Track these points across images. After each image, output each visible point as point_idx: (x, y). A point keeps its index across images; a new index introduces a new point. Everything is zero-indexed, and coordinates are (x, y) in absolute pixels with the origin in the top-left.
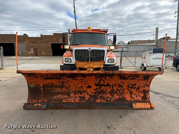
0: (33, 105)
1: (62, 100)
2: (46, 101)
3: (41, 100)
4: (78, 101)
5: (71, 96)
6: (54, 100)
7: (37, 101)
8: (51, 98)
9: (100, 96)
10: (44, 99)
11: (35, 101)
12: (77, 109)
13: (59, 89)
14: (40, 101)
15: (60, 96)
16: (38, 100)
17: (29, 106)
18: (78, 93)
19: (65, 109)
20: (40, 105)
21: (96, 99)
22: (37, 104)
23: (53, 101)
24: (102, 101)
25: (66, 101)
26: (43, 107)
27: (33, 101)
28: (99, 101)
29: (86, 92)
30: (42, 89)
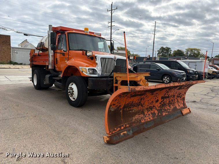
0: (119, 136)
1: (140, 121)
2: (128, 126)
3: (123, 126)
4: (152, 118)
5: (145, 114)
6: (134, 122)
7: (119, 129)
8: (131, 121)
9: (163, 109)
10: (125, 124)
11: (118, 130)
12: (155, 127)
13: (136, 107)
14: (122, 128)
15: (137, 116)
16: (120, 127)
17: (116, 137)
18: (150, 109)
19: (147, 130)
20: (125, 132)
21: (162, 113)
22: (123, 133)
23: (134, 124)
24: (166, 113)
25: (144, 121)
26: (130, 134)
27: (116, 130)
28: (164, 114)
29: (155, 108)
30: (121, 111)
